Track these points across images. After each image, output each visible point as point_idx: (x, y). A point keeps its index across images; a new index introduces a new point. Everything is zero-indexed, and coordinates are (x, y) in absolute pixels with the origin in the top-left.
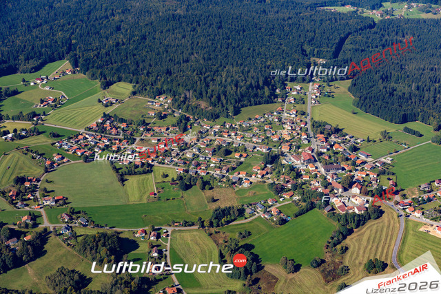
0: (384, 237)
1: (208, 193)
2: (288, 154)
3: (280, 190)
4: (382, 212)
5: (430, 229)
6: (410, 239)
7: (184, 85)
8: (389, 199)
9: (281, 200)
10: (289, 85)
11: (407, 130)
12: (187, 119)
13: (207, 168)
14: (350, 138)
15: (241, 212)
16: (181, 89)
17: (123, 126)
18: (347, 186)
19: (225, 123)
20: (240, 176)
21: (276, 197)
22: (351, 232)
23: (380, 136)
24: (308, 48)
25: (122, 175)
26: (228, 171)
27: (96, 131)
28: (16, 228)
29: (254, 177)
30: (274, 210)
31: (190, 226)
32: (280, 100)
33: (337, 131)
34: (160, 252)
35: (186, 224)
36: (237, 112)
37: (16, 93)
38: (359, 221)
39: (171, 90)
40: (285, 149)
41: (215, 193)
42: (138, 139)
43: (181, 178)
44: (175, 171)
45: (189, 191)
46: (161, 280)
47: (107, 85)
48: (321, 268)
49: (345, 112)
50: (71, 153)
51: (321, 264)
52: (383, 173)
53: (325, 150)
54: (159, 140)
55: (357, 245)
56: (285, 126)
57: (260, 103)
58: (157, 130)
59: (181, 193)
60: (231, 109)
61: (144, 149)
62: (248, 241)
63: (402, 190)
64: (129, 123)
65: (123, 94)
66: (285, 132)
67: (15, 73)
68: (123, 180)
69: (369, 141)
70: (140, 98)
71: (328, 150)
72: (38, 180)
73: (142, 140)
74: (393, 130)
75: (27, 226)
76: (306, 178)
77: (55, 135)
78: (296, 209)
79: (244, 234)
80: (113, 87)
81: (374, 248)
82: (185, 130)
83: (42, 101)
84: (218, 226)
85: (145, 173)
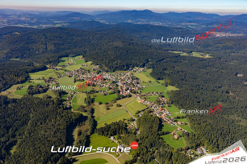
0: (127, 101)
1: (94, 87)
3: (110, 89)
4: (131, 96)
5: (139, 101)
6: (133, 102)
8: (136, 94)
10: (135, 67)
11: (157, 81)
12: (100, 71)
13: (97, 82)
14: (140, 81)
15: (98, 92)
16: (102, 64)
17: (83, 71)
18: (127, 90)
19: (109, 73)
20: (104, 85)
21: (108, 90)
22: (121, 99)
23: (148, 82)
24: (149, 60)
26: (102, 84)
27: (76, 71)
28: (43, 86)
29: (107, 85)
30: (105, 93)
31: (83, 93)
33: (138, 79)
34: (72, 96)
36: (114, 71)
37: (64, 61)
38: (123, 97)
39: (100, 64)
40: (120, 81)
45: (89, 86)
46: (68, 101)
48: (107, 105)
49: (145, 75)
50: (67, 75)
52: (140, 89)
53: (129, 82)
54: (90, 75)
55: (119, 102)
57: (122, 70)
58: (91, 73)
60: (112, 70)
61: (85, 76)
62: (94, 98)
63: (141, 93)
64: (85, 70)
65: (89, 64)
66: (123, 77)
67: (68, 57)
68: (75, 82)
69: (144, 82)
70: (92, 65)
71: (130, 82)
72: (55, 79)
73: (86, 74)
74: (154, 81)
75: (45, 86)
76: (119, 87)
77: (66, 71)
78: (111, 93)
79: (94, 96)
80: (87, 62)
82: (98, 74)
83: (68, 63)
84: (90, 94)
85: (82, 81)
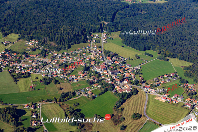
0: (139, 103)
1: (58, 86)
2: (94, 66)
3: (92, 83)
4: (138, 91)
5: (159, 98)
6: (151, 103)
7: (44, 34)
8: (141, 85)
9: (92, 87)
10: (93, 34)
11: (146, 54)
12: (46, 51)
13: (57, 74)
14: (122, 58)
15: (74, 94)
16: (42, 37)
17: (15, 55)
18: (122, 80)
19: (64, 52)
20: (73, 77)
21: (90, 86)
22: (125, 101)
23: (135, 57)
24: (100, 17)
25: (16, 78)
26: (67, 75)
27: (1, 58)
29: (79, 77)
30: (89, 93)
31: (50, 101)
32: (89, 41)
33: (116, 55)
34: (37, 115)
35: (48, 101)
36: (69, 47)
38: (128, 96)
39: (37, 37)
40: (93, 64)
41: (61, 86)
42: (22, 61)
43: (44, 79)
44: (41, 76)
45: (49, 85)
46: (38, 128)
47: (5, 35)
48: (113, 118)
49: (119, 46)
51: (112, 116)
52: (137, 73)
53: (111, 64)
54: (33, 61)
55: (128, 107)
56: (92, 53)
57: (80, 43)
58: (32, 56)
59: (45, 86)
60: (67, 46)
61: (26, 66)
62: (78, 107)
63: (146, 81)
64: (18, 53)
65: (14, 39)
66: (92, 56)
69: (130, 59)
70: (22, 41)
73: (25, 61)
74: (140, 54)
76: (103, 77)
78: (100, 92)
79: (76, 104)
80: (9, 36)
81: (135, 108)
82: (45, 56)
84: (64, 101)
85: (27, 77)
